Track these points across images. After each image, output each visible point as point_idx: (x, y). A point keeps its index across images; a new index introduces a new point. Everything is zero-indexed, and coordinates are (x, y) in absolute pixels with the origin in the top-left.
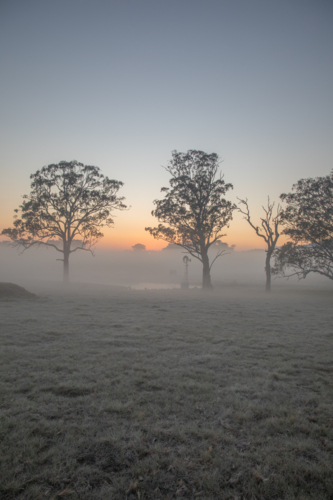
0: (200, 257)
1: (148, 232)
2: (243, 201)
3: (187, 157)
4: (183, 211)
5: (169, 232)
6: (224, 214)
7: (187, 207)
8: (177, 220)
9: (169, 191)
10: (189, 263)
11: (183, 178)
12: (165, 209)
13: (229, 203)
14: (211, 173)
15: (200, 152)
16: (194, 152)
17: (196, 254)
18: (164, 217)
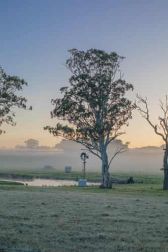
0: (99, 154)
1: (48, 131)
2: (143, 100)
3: (87, 56)
4: (82, 109)
5: (67, 130)
6: (124, 113)
7: (86, 105)
8: (77, 118)
9: (69, 90)
10: (87, 160)
11: (84, 77)
12: (64, 108)
13: (129, 103)
14: (111, 72)
15: (101, 52)
16: (95, 51)
17: (95, 151)
18: (63, 115)
